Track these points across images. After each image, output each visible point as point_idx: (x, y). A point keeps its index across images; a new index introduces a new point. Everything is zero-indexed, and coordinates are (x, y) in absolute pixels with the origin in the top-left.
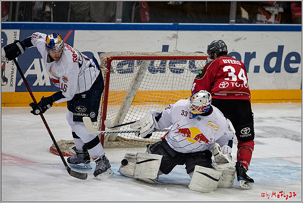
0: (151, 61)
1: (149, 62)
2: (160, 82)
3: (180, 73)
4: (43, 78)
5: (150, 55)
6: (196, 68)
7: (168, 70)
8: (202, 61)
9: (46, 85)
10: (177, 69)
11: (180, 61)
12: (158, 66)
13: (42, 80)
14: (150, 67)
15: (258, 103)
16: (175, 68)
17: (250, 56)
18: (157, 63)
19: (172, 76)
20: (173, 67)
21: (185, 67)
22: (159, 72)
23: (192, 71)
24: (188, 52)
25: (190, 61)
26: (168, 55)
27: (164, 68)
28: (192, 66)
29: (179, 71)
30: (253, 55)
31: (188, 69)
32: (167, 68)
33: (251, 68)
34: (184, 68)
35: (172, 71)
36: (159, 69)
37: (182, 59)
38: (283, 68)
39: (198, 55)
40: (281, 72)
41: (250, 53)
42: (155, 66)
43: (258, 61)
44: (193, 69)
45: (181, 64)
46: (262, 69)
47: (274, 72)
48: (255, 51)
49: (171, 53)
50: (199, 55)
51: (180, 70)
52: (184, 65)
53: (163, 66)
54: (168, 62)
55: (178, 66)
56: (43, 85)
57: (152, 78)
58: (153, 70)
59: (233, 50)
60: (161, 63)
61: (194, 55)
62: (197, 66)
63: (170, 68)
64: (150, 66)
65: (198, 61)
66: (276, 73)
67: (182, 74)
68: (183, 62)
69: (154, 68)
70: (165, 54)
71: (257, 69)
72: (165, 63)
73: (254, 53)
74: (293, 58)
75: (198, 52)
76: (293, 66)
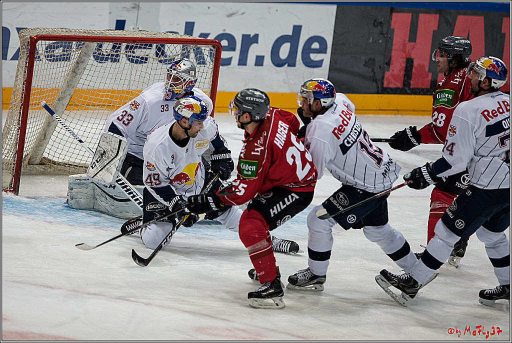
0: (98, 44)
1: (95, 45)
2: (110, 76)
3: (141, 62)
5: (97, 34)
6: (166, 56)
7: (123, 58)
8: (175, 45)
10: (137, 57)
11: (142, 45)
12: (108, 51)
14: (96, 53)
16: (134, 55)
17: (250, 40)
18: (107, 47)
19: (130, 68)
20: (132, 54)
21: (150, 55)
22: (110, 61)
23: (160, 61)
24: (156, 32)
25: (157, 46)
26: (123, 36)
27: (117, 56)
28: (160, 53)
29: (139, 60)
30: (255, 39)
31: (155, 57)
32: (121, 55)
33: (251, 59)
34: (147, 56)
35: (129, 60)
36: (110, 57)
37: (146, 42)
38: (299, 60)
39: (169, 37)
40: (297, 65)
41: (250, 35)
42: (104, 51)
43: (262, 48)
44: (162, 59)
46: (268, 60)
47: (286, 65)
48: (257, 33)
49: (129, 32)
50: (171, 36)
51: (142, 58)
52: (148, 51)
53: (115, 52)
54: (124, 45)
55: (139, 53)
57: (98, 69)
58: (100, 58)
59: (224, 30)
60: (114, 47)
61: (164, 36)
62: (168, 53)
63: (126, 55)
64: (96, 51)
65: (169, 45)
66: (289, 68)
67: (144, 64)
68: (147, 47)
69: (103, 55)
70: (119, 34)
71: (259, 61)
72: (119, 47)
73: (257, 36)
74: (316, 45)
75: (170, 32)
76: (315, 58)
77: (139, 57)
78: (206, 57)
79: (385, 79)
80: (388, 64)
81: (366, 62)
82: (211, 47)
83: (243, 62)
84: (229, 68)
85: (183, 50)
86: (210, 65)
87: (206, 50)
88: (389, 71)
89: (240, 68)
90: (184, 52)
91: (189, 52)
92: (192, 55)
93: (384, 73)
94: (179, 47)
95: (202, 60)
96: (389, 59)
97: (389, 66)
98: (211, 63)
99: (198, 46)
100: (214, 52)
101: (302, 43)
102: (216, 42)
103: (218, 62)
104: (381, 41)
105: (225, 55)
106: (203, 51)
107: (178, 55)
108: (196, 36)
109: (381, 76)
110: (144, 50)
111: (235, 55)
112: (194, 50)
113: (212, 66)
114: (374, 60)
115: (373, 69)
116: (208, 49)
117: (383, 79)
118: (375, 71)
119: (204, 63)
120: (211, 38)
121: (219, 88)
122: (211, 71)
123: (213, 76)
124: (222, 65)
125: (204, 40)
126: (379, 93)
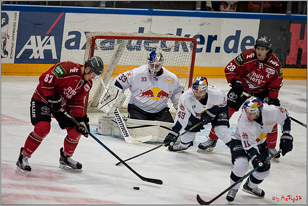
0: (129, 40)
1: (127, 41)
2: (136, 58)
4: (38, 52)
5: (128, 35)
6: (166, 47)
7: (143, 48)
8: (171, 41)
9: (40, 58)
11: (153, 41)
12: (135, 44)
13: (37, 53)
15: (218, 79)
16: (149, 46)
17: (212, 39)
18: (134, 42)
19: (147, 53)
20: (147, 46)
21: (158, 47)
22: (135, 50)
23: (163, 50)
24: (161, 34)
25: (161, 41)
26: (143, 36)
27: (140, 47)
28: (163, 46)
29: (152, 49)
30: (215, 38)
31: (160, 48)
32: (142, 47)
33: (213, 49)
34: (156, 47)
35: (146, 49)
36: (135, 48)
37: (155, 39)
38: (239, 49)
40: (238, 52)
41: (212, 36)
42: (132, 44)
43: (219, 43)
44: (164, 48)
45: (154, 44)
46: (222, 49)
47: (232, 52)
48: (216, 34)
49: (146, 34)
50: (169, 36)
52: (157, 44)
53: (139, 45)
54: (143, 41)
55: (152, 45)
56: (37, 58)
57: (129, 54)
58: (130, 48)
59: (198, 33)
60: (138, 42)
61: (165, 36)
62: (168, 46)
63: (145, 47)
64: (128, 44)
65: (168, 41)
66: (234, 54)
68: (156, 42)
69: (132, 46)
70: (141, 35)
71: (218, 50)
72: (141, 43)
73: (216, 36)
74: (248, 41)
75: (168, 34)
76: (248, 48)
77: (151, 48)
78: (188, 48)
79: (287, 60)
80: (288, 52)
81: (276, 50)
82: (191, 42)
83: (208, 50)
84: (201, 54)
85: (176, 44)
86: (190, 52)
87: (188, 44)
88: (289, 55)
89: (207, 54)
90: (176, 45)
91: (179, 45)
92: (181, 47)
93: (286, 56)
94: (173, 42)
95: (186, 49)
96: (289, 49)
97: (289, 53)
98: (191, 51)
99: (184, 41)
100: (193, 45)
101: (241, 40)
102: (194, 39)
103: (195, 51)
104: (284, 39)
105: (199, 46)
106: (187, 44)
107: (173, 46)
108: (182, 36)
109: (284, 59)
110: (155, 44)
111: (204, 47)
112: (182, 44)
113: (191, 53)
114: (281, 49)
115: (280, 54)
116: (189, 43)
117: (286, 60)
118: (281, 55)
119: (187, 51)
120: (191, 37)
121: (196, 64)
122: (191, 55)
123: (192, 58)
124: (197, 52)
125: (187, 38)
126: (284, 67)
